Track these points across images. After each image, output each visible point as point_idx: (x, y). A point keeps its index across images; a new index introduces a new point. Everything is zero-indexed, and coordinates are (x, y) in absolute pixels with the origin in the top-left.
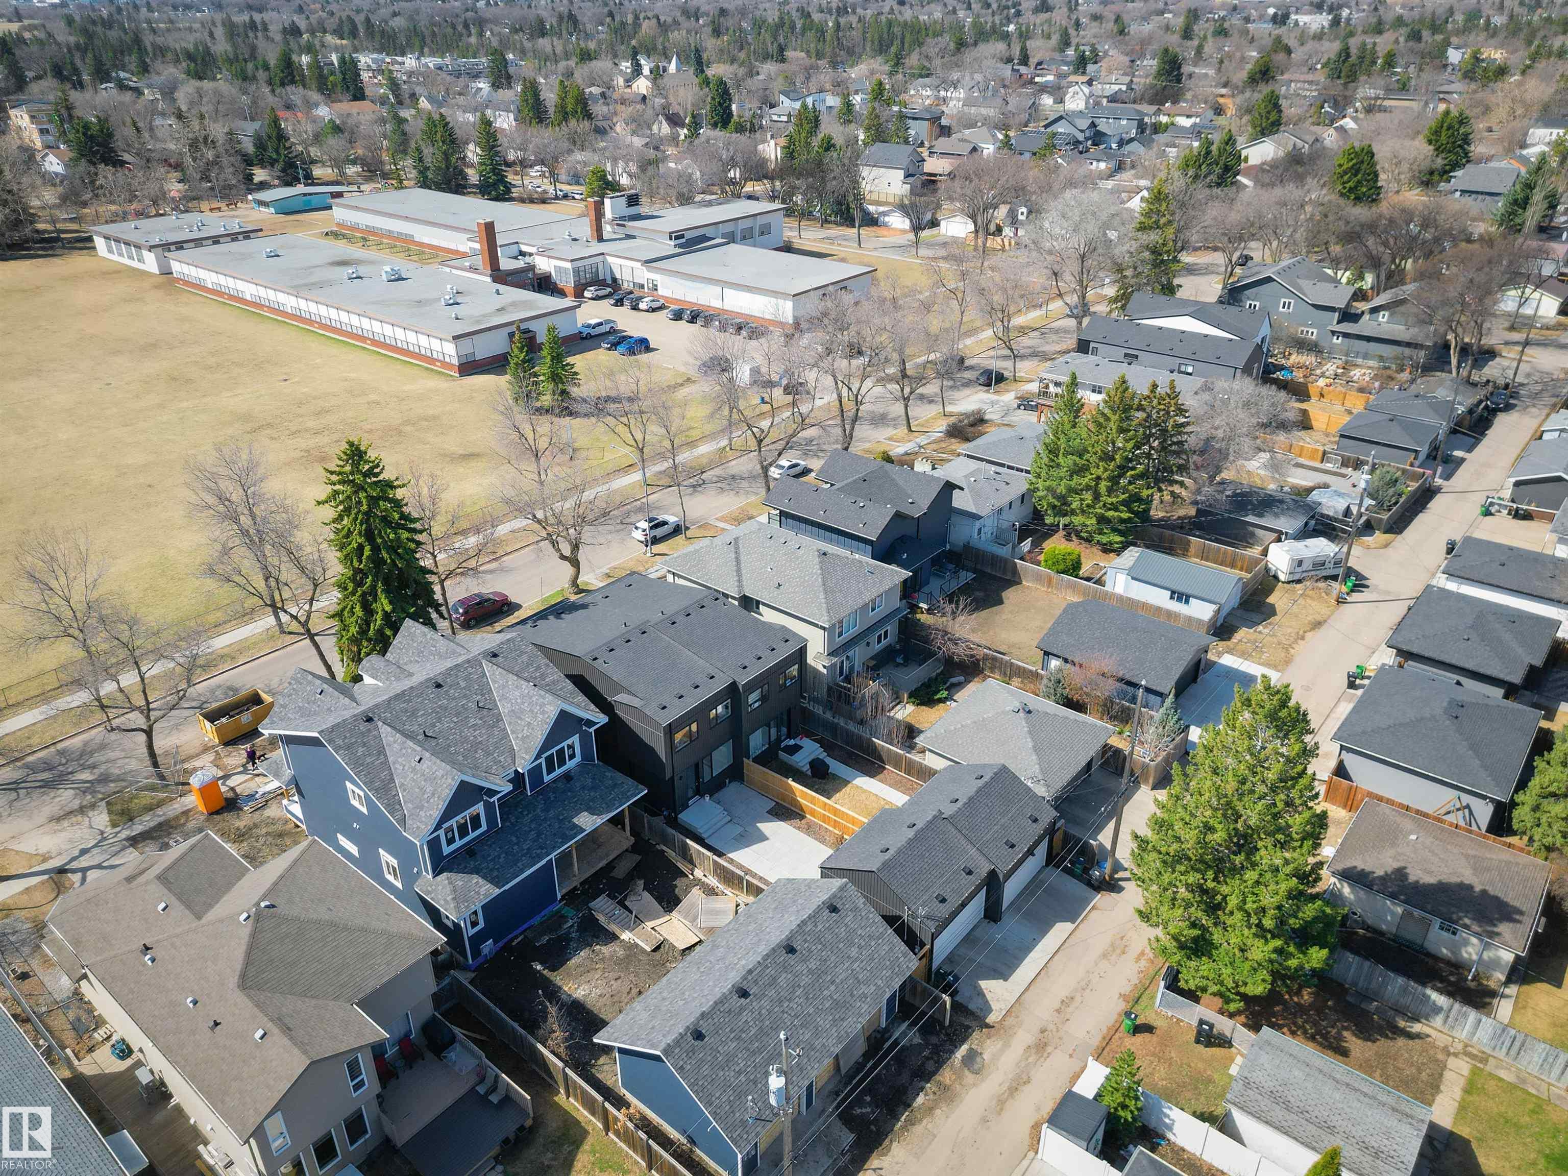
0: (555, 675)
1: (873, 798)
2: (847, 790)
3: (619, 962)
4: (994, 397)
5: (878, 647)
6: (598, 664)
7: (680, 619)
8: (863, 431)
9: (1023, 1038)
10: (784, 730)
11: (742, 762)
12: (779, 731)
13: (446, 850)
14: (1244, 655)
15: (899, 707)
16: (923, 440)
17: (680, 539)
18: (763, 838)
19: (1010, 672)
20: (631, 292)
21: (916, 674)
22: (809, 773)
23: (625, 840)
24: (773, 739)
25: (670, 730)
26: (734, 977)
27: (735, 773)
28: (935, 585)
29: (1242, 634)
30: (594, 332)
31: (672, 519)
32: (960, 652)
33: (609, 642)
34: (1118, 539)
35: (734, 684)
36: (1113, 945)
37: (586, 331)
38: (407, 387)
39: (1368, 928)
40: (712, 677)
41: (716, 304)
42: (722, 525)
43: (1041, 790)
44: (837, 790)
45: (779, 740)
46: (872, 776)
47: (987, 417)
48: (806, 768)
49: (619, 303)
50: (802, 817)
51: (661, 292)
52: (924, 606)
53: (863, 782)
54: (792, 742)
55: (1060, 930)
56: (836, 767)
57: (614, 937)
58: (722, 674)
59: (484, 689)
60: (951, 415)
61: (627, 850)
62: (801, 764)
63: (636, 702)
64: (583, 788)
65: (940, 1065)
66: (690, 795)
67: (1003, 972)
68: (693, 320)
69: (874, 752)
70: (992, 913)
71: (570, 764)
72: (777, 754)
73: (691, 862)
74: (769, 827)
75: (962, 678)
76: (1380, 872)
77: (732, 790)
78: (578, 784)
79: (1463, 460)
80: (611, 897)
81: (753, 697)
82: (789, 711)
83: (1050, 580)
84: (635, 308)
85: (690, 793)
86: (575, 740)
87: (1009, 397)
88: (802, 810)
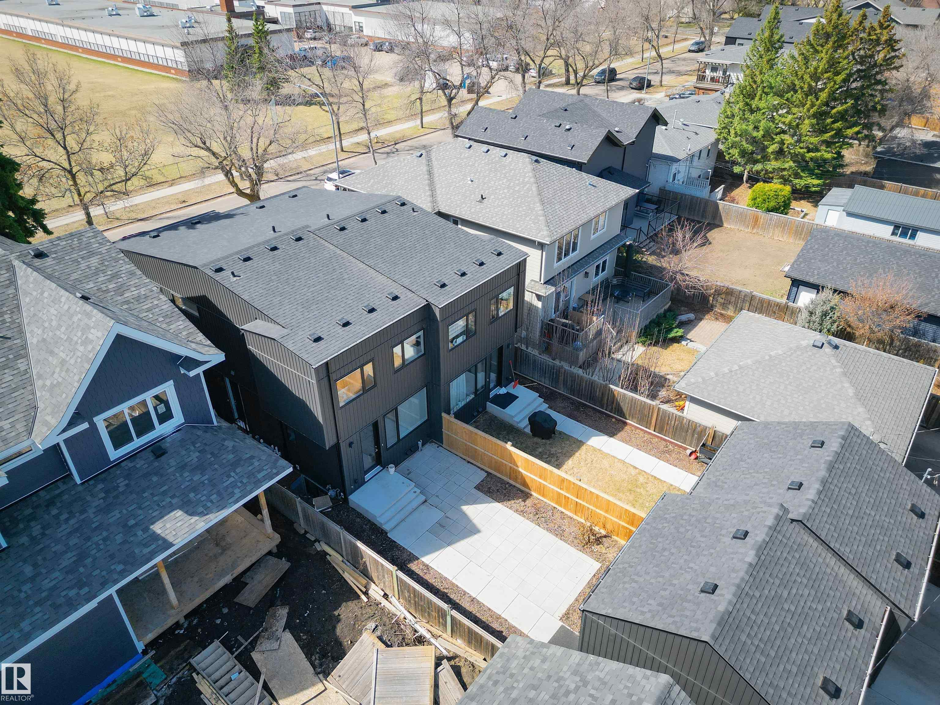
1: (620, 465)
2: (581, 454)
4: (648, 95)
5: (596, 280)
6: (224, 277)
7: (354, 226)
10: (493, 376)
11: (441, 417)
12: (487, 376)
15: (626, 348)
18: (472, 530)
20: (342, 32)
22: (528, 430)
23: (264, 539)
24: (479, 386)
25: (328, 374)
27: (430, 433)
33: (247, 250)
35: (427, 308)
37: (302, 54)
40: (395, 298)
44: (569, 455)
45: (487, 389)
46: (612, 434)
48: (524, 424)
50: (526, 496)
51: (366, 32)
53: (600, 443)
54: (503, 391)
56: (563, 422)
58: (409, 294)
61: (270, 553)
62: (517, 419)
63: (279, 333)
64: (183, 467)
66: (367, 466)
69: (612, 402)
71: (162, 429)
72: (485, 408)
74: (479, 512)
75: (691, 316)
77: (427, 456)
78: (173, 462)
81: (455, 328)
82: (500, 350)
83: (756, 220)
85: (368, 461)
86: (167, 389)
88: (525, 484)
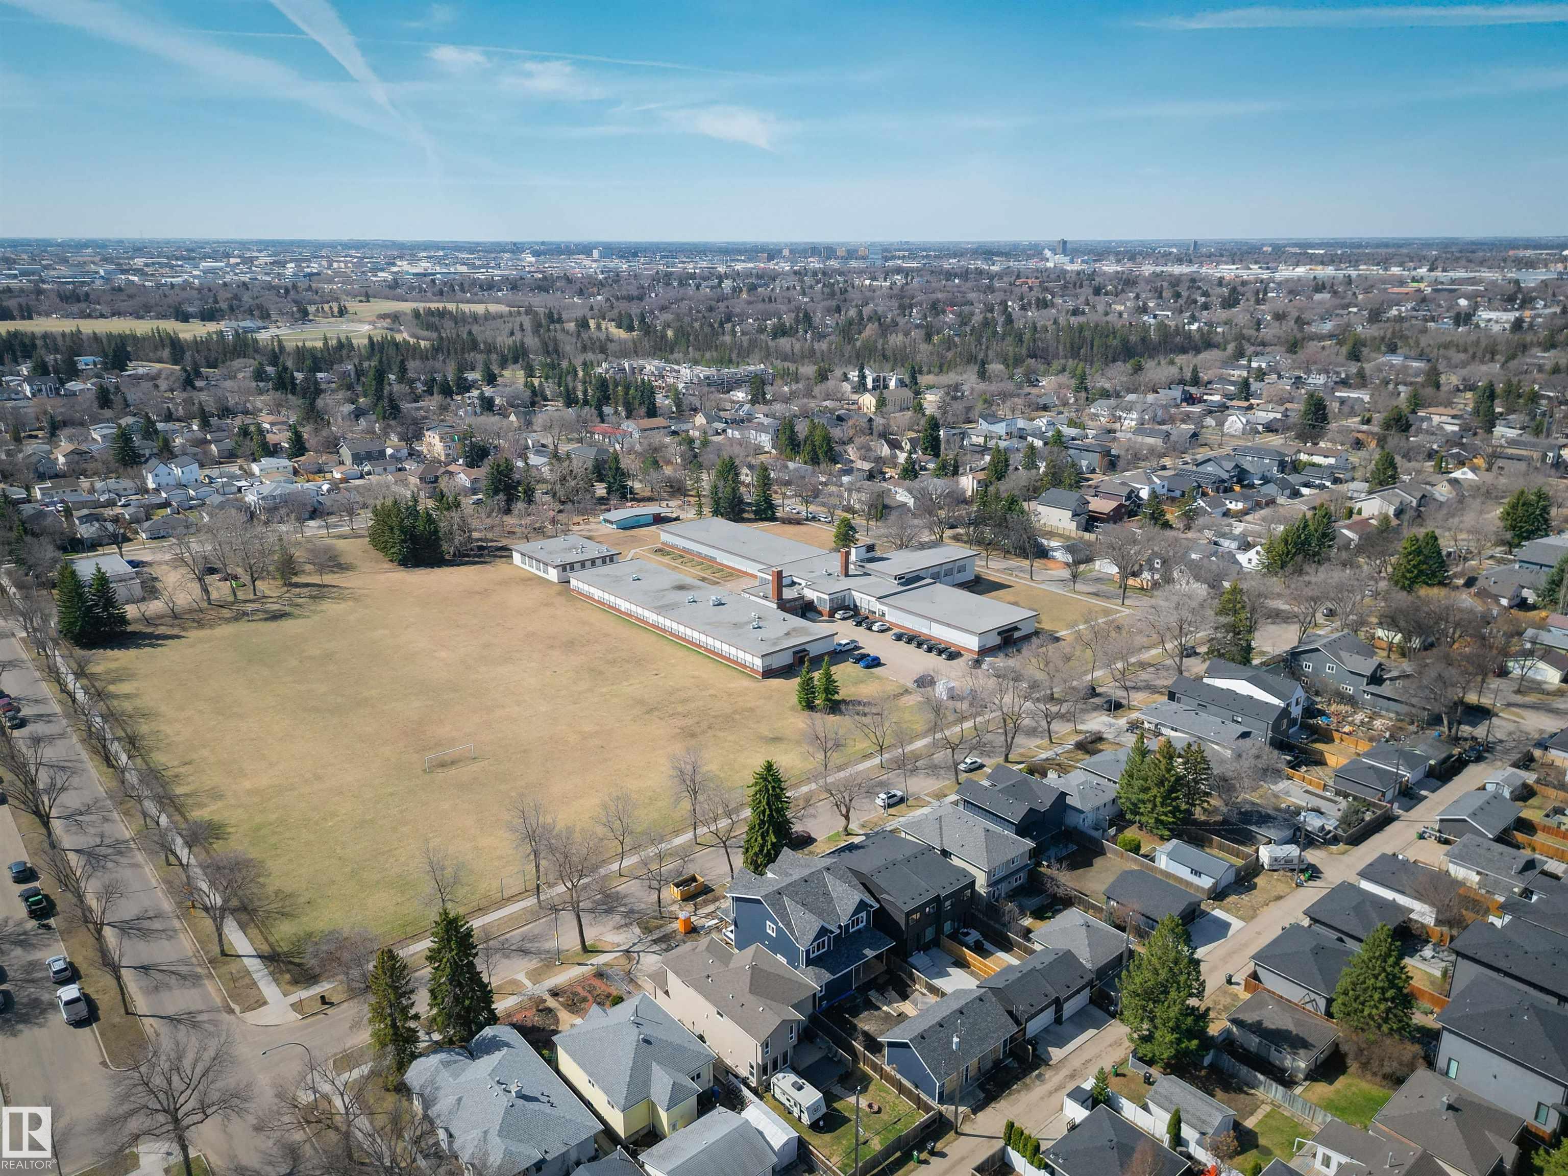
0: (855, 882)
1: (1004, 961)
2: (993, 956)
3: (882, 1018)
4: (1113, 721)
5: (1015, 884)
6: (873, 879)
7: (912, 860)
8: (1020, 740)
9: (1064, 1072)
10: (962, 923)
11: (940, 937)
12: (959, 923)
13: (812, 956)
14: (1227, 911)
15: (1023, 918)
16: (1059, 750)
17: (903, 806)
18: (949, 974)
19: (1088, 907)
20: (867, 618)
21: (1034, 902)
22: (974, 946)
23: (881, 967)
24: (956, 926)
25: (908, 914)
26: (938, 1019)
27: (936, 943)
28: (1052, 852)
29: (1232, 899)
30: (844, 649)
31: (899, 793)
32: (1061, 892)
33: (878, 867)
34: (1167, 833)
35: (938, 896)
36: (1116, 1042)
37: (839, 648)
38: (732, 685)
39: (1245, 1049)
40: (928, 891)
41: (925, 631)
42: (927, 799)
43: (1089, 966)
44: (988, 956)
45: (959, 928)
46: (1006, 951)
47: (1105, 736)
48: (973, 944)
49: (859, 624)
50: (969, 967)
51: (887, 618)
52: (1045, 863)
53: (1001, 955)
54: (966, 930)
55: (1091, 1032)
56: (987, 945)
57: (879, 1008)
58: (932, 890)
59: (825, 885)
60: (1081, 732)
61: (884, 971)
62: (970, 941)
63: (891, 899)
64: (867, 937)
65: (1025, 1076)
66: (914, 949)
67: (1060, 1045)
68: (909, 641)
69: (1008, 940)
70: (1058, 1020)
71: (861, 925)
72: (958, 936)
73: (914, 981)
74: (951, 970)
75: (1061, 907)
76: (1250, 1021)
77: (934, 951)
78: (864, 935)
79: (1426, 797)
80: (878, 991)
81: (948, 903)
82: (965, 913)
83: (1122, 855)
84: (870, 629)
86: (864, 914)
87: (1122, 722)
88: (970, 964)
